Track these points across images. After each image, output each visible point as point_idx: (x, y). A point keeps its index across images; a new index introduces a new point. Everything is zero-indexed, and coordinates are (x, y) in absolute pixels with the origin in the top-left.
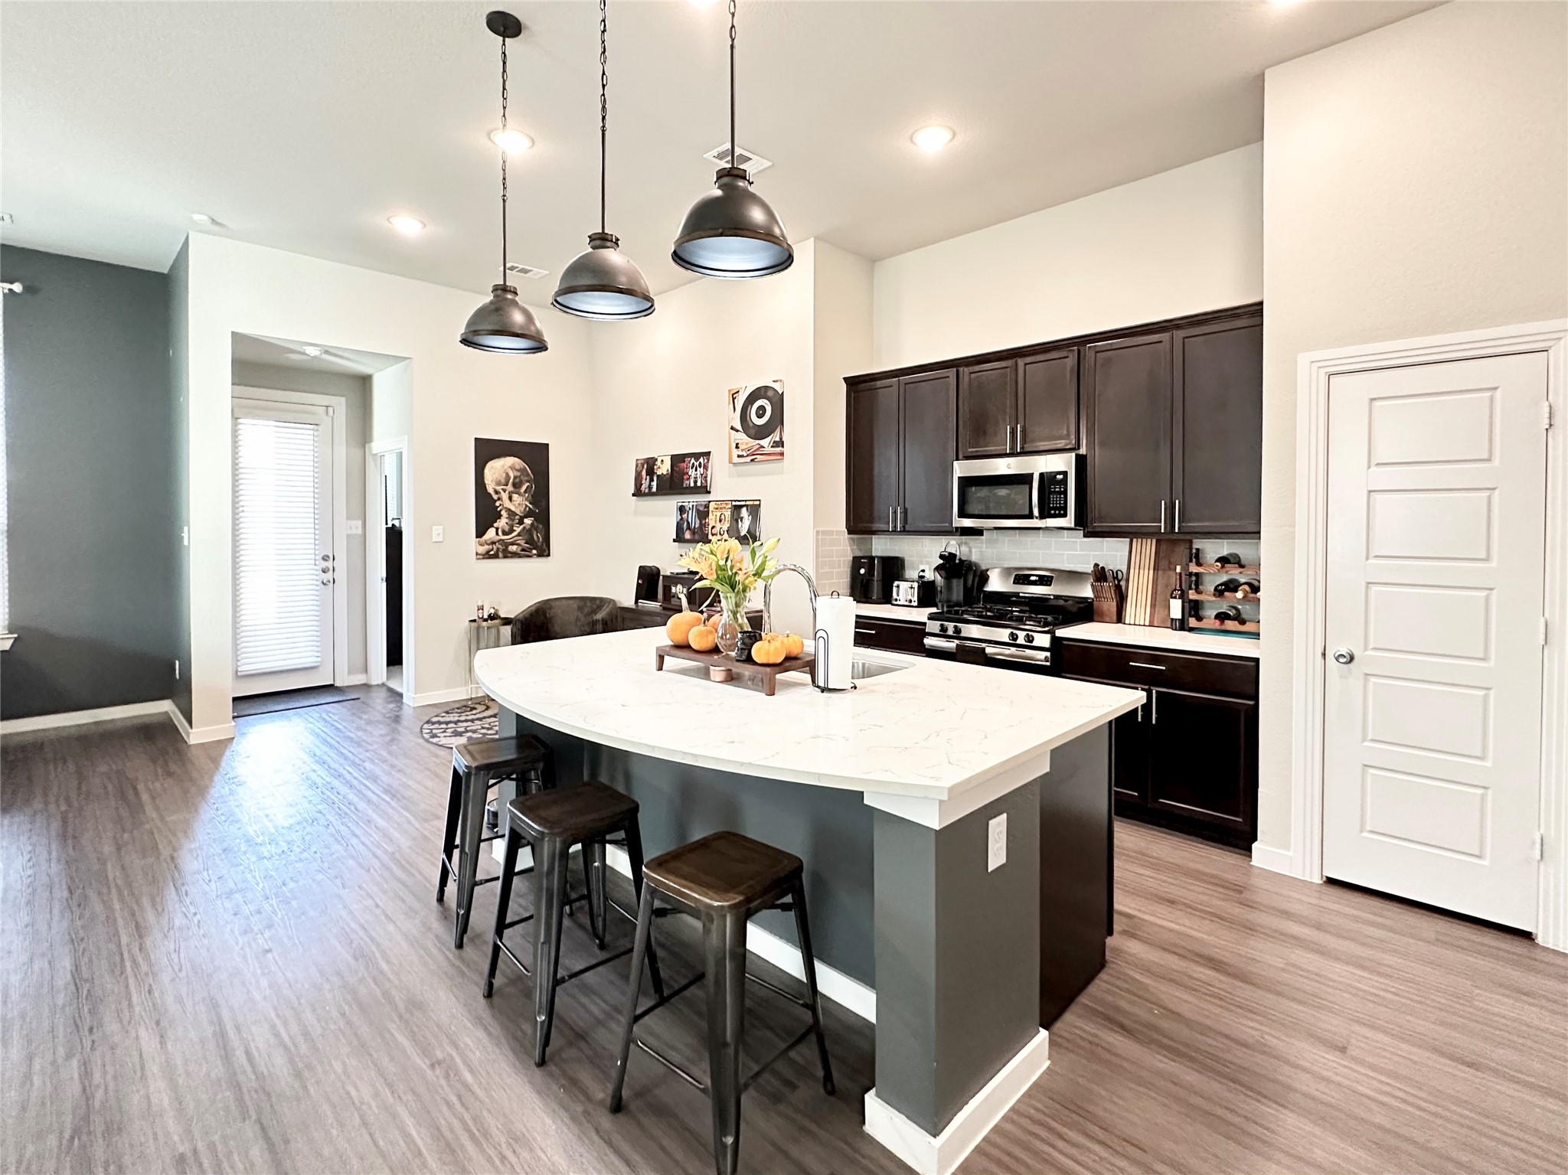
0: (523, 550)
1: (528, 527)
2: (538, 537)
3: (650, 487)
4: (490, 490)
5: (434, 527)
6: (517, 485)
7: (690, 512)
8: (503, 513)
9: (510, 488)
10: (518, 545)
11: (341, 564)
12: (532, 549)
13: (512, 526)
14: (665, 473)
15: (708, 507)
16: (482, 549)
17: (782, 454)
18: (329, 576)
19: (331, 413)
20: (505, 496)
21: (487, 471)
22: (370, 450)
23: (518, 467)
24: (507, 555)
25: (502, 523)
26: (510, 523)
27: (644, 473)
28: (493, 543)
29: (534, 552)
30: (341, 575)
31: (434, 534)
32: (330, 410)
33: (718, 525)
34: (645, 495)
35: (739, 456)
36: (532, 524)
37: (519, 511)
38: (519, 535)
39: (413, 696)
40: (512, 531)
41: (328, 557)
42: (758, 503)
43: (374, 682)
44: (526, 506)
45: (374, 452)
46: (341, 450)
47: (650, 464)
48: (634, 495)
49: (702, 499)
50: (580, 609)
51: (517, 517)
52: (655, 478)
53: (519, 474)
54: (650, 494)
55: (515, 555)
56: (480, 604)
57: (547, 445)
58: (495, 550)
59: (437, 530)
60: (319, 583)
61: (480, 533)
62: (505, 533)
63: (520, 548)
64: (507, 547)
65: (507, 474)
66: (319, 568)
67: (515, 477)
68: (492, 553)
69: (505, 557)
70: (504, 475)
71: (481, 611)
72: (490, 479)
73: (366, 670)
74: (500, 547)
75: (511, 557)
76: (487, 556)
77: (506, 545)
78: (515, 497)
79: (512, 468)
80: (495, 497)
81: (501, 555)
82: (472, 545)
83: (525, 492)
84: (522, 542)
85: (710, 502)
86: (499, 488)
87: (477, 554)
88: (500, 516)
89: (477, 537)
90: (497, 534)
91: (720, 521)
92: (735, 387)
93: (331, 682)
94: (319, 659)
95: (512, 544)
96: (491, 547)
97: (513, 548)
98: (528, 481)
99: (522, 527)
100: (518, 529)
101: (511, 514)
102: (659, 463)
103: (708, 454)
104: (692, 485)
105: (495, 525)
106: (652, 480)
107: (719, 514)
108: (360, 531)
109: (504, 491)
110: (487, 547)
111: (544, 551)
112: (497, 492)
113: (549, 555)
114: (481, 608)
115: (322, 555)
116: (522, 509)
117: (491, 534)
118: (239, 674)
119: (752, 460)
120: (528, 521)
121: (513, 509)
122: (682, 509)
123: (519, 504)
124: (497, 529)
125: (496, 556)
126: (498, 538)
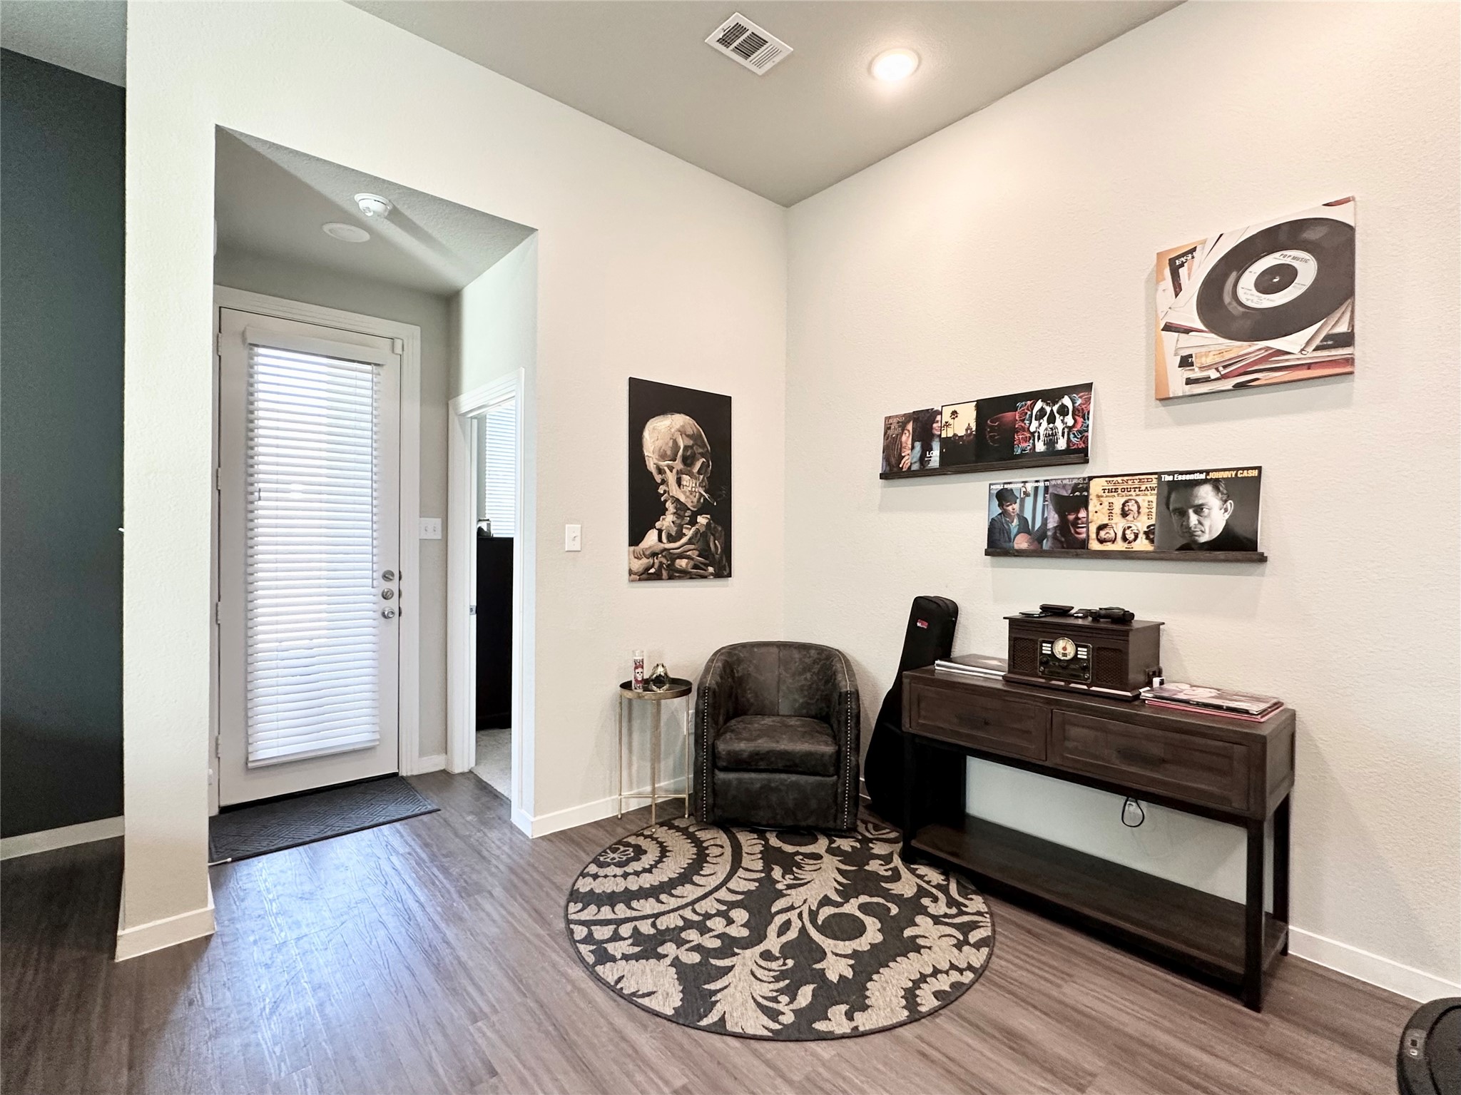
0: (695, 567)
1: (703, 529)
2: (715, 545)
3: (923, 460)
4: (651, 467)
5: (567, 526)
6: (688, 461)
7: (1029, 502)
8: (669, 505)
9: (678, 465)
10: (689, 558)
11: (411, 586)
12: (707, 565)
13: (680, 527)
14: (961, 432)
15: (1087, 489)
16: (638, 565)
17: (1350, 361)
18: (392, 604)
19: (399, 350)
20: (671, 477)
21: (647, 434)
22: (456, 408)
23: (690, 432)
24: (675, 574)
25: (667, 521)
26: (678, 521)
27: (907, 439)
28: (654, 555)
29: (711, 569)
30: (411, 603)
31: (568, 535)
32: (398, 344)
33: (1119, 524)
34: (910, 474)
35: (1189, 382)
36: (708, 524)
37: (690, 502)
38: (690, 542)
39: (533, 819)
40: (680, 535)
41: (393, 574)
42: (1255, 473)
43: (457, 769)
44: (701, 495)
45: (464, 409)
46: (413, 410)
47: (924, 423)
48: (883, 476)
49: (1068, 475)
50: (783, 663)
51: (689, 513)
52: (936, 446)
53: (690, 443)
54: (924, 471)
55: (684, 575)
56: (639, 658)
57: (727, 400)
58: (656, 566)
59: (572, 530)
60: (378, 615)
61: (636, 537)
62: (671, 539)
63: (692, 563)
64: (673, 561)
65: (675, 442)
66: (378, 591)
67: (686, 448)
68: (652, 571)
69: (671, 578)
70: (671, 444)
71: (639, 670)
72: (652, 449)
73: (445, 749)
74: (664, 561)
75: (680, 578)
76: (646, 576)
77: (673, 557)
78: (686, 478)
79: (682, 432)
80: (658, 478)
81: (665, 573)
82: (621, 556)
83: (699, 472)
84: (694, 554)
85: (1091, 478)
86: (663, 464)
87: (631, 572)
88: (663, 511)
89: (631, 545)
90: (660, 540)
91: (1124, 514)
92: (1179, 243)
93: (395, 770)
94: (377, 736)
95: (681, 556)
96: (651, 560)
97: (682, 563)
98: (703, 455)
99: (693, 529)
100: (689, 533)
101: (680, 507)
102: (946, 416)
103: (1088, 387)
104: (1040, 447)
105: (658, 525)
106: (927, 448)
107: (1118, 502)
108: (439, 536)
109: (671, 468)
110: (645, 561)
111: (722, 567)
112: (660, 471)
113: (730, 575)
114: (639, 665)
115: (381, 573)
116: (695, 500)
117: (651, 539)
118: (250, 765)
119: (1239, 386)
120: (702, 520)
121: (682, 499)
122: (1003, 497)
123: (691, 492)
124: (660, 531)
125: (657, 577)
126: (662, 546)
